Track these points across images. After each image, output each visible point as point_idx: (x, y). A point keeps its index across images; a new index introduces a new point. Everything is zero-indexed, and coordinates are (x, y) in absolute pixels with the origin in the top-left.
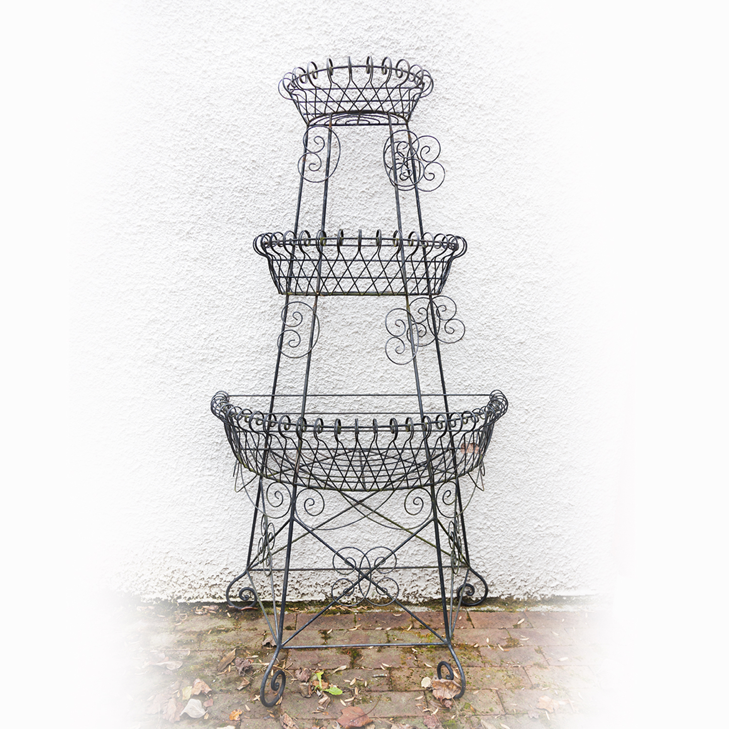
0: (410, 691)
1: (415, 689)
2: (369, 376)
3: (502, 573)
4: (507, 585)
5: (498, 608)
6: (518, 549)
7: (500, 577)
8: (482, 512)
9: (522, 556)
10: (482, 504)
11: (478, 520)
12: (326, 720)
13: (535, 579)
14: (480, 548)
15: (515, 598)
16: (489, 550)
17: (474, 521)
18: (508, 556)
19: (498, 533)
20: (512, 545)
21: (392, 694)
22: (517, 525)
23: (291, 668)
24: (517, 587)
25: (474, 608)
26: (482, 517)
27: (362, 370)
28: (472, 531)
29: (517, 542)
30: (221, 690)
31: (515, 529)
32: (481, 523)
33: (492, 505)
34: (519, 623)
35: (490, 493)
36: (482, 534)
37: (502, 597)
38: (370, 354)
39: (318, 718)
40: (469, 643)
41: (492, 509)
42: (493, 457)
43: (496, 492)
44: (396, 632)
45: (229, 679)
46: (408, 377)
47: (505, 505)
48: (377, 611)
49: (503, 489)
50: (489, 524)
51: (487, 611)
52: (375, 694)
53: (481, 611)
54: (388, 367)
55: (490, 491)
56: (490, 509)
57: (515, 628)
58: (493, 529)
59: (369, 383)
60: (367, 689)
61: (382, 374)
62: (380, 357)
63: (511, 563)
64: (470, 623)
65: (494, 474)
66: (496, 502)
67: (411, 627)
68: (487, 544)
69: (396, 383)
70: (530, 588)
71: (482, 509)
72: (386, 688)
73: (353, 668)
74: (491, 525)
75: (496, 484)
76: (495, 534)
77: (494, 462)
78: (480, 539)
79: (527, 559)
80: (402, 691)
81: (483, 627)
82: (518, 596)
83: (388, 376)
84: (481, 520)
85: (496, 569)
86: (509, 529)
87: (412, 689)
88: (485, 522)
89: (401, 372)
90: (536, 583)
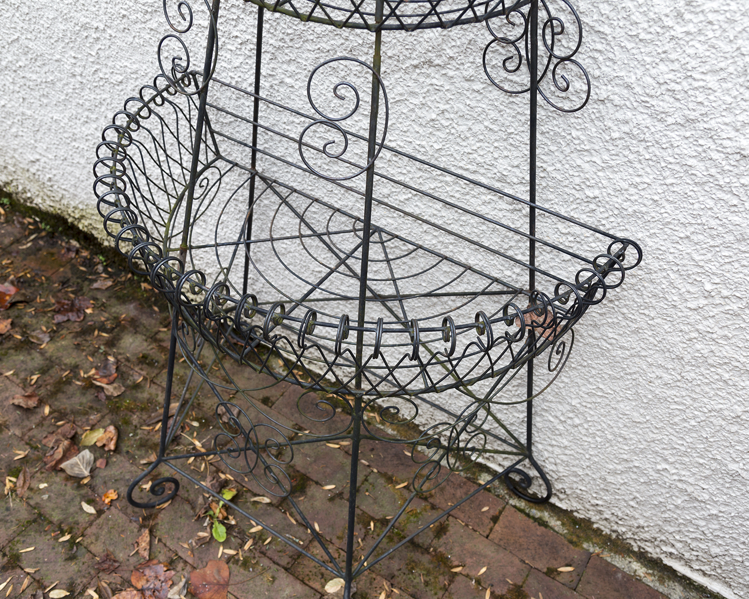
0: (307, 585)
1: (314, 586)
2: (413, 110)
3: (583, 488)
4: (587, 506)
5: (559, 523)
6: (619, 477)
7: (579, 492)
8: (570, 400)
9: (622, 488)
10: (572, 390)
11: (560, 407)
12: (186, 562)
13: (636, 525)
14: (554, 443)
15: (595, 526)
16: (567, 452)
17: (553, 405)
18: (598, 475)
19: (590, 439)
20: (611, 467)
21: (282, 575)
22: (626, 448)
23: (216, 464)
24: (603, 517)
25: (522, 504)
26: (568, 408)
27: (401, 95)
28: (547, 415)
29: (619, 467)
30: (128, 452)
31: (622, 451)
32: (563, 414)
33: (589, 400)
34: (561, 569)
35: (589, 383)
36: (562, 428)
37: (575, 514)
38: (418, 71)
39: (180, 554)
40: (453, 559)
41: (589, 406)
42: (610, 335)
43: (601, 386)
44: (381, 481)
45: (147, 440)
46: (482, 137)
47: (613, 412)
48: (390, 431)
49: (617, 389)
50: (577, 421)
51: (535, 519)
52: (265, 562)
53: (528, 515)
54: (447, 107)
55: (591, 380)
56: (584, 404)
57: (546, 574)
58: (583, 431)
59: (413, 124)
60: (264, 549)
61: (434, 116)
62: (434, 81)
63: (602, 486)
64: (492, 524)
65: (606, 362)
66: (599, 400)
67: (405, 484)
68: (566, 443)
69: (459, 140)
70: (624, 529)
71: (571, 398)
72: (285, 561)
73: (277, 507)
74: (581, 425)
75: (606, 377)
76: (585, 438)
77: (611, 344)
78: (557, 432)
79: (632, 497)
80: (297, 578)
81: (502, 543)
82: (602, 528)
83: (446, 123)
84: (564, 411)
85: (575, 479)
86: (612, 446)
87: (311, 584)
88: (571, 415)
89: (470, 123)
90: (637, 530)
